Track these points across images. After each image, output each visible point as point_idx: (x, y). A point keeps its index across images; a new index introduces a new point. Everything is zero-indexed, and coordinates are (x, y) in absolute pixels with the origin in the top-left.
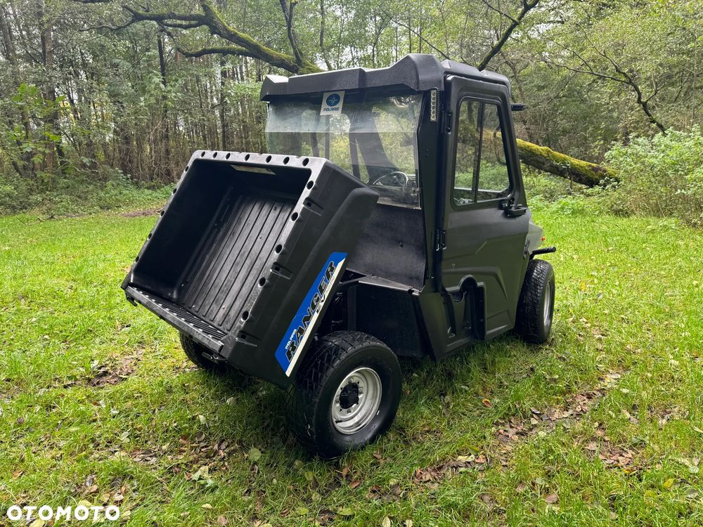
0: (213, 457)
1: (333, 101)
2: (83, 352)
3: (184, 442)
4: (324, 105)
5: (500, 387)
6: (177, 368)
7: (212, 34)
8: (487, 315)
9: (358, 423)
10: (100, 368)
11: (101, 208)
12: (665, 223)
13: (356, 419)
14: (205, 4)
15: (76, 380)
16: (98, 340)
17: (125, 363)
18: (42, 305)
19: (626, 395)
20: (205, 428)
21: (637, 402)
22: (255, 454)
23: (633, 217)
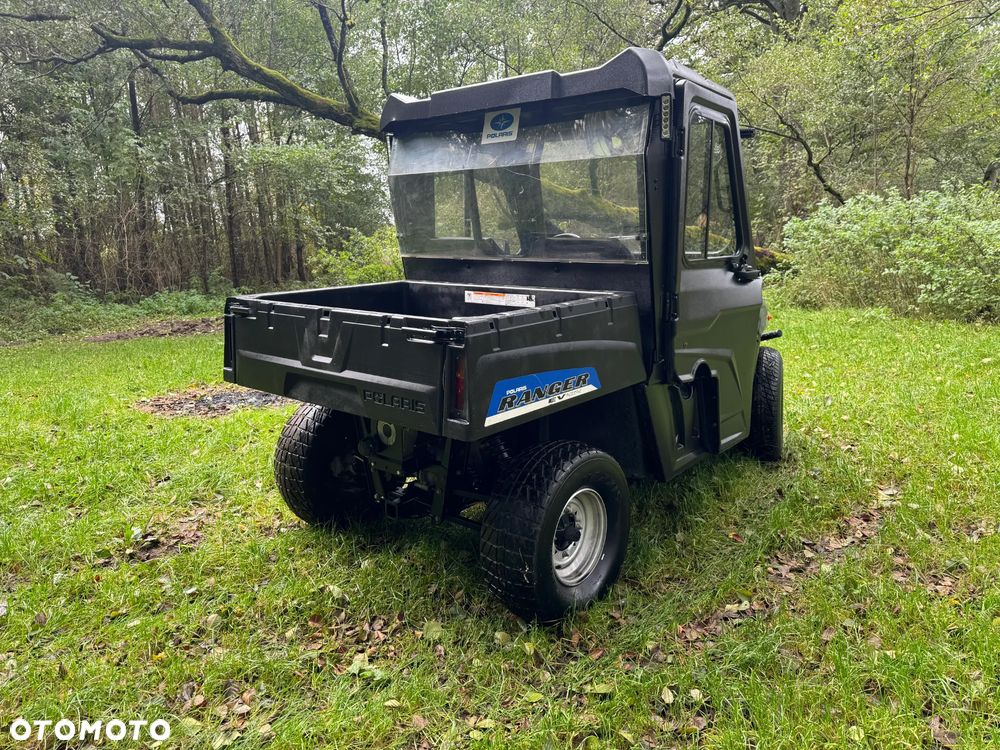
0: (368, 640)
1: (501, 123)
2: (107, 518)
3: (317, 625)
4: (487, 129)
5: (745, 516)
6: (266, 529)
7: (225, 69)
8: (722, 417)
9: (576, 571)
10: (145, 537)
11: (50, 332)
12: (873, 313)
13: (574, 567)
14: (214, 26)
15: (111, 557)
16: (125, 501)
17: (179, 527)
18: (16, 459)
19: (916, 510)
20: (343, 603)
21: (932, 519)
22: (434, 630)
23: (825, 310)
